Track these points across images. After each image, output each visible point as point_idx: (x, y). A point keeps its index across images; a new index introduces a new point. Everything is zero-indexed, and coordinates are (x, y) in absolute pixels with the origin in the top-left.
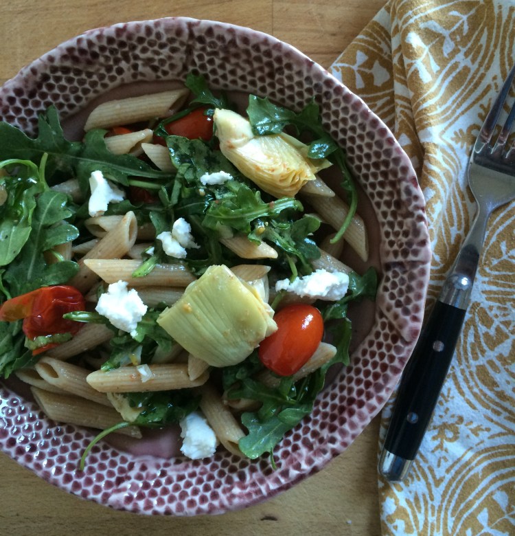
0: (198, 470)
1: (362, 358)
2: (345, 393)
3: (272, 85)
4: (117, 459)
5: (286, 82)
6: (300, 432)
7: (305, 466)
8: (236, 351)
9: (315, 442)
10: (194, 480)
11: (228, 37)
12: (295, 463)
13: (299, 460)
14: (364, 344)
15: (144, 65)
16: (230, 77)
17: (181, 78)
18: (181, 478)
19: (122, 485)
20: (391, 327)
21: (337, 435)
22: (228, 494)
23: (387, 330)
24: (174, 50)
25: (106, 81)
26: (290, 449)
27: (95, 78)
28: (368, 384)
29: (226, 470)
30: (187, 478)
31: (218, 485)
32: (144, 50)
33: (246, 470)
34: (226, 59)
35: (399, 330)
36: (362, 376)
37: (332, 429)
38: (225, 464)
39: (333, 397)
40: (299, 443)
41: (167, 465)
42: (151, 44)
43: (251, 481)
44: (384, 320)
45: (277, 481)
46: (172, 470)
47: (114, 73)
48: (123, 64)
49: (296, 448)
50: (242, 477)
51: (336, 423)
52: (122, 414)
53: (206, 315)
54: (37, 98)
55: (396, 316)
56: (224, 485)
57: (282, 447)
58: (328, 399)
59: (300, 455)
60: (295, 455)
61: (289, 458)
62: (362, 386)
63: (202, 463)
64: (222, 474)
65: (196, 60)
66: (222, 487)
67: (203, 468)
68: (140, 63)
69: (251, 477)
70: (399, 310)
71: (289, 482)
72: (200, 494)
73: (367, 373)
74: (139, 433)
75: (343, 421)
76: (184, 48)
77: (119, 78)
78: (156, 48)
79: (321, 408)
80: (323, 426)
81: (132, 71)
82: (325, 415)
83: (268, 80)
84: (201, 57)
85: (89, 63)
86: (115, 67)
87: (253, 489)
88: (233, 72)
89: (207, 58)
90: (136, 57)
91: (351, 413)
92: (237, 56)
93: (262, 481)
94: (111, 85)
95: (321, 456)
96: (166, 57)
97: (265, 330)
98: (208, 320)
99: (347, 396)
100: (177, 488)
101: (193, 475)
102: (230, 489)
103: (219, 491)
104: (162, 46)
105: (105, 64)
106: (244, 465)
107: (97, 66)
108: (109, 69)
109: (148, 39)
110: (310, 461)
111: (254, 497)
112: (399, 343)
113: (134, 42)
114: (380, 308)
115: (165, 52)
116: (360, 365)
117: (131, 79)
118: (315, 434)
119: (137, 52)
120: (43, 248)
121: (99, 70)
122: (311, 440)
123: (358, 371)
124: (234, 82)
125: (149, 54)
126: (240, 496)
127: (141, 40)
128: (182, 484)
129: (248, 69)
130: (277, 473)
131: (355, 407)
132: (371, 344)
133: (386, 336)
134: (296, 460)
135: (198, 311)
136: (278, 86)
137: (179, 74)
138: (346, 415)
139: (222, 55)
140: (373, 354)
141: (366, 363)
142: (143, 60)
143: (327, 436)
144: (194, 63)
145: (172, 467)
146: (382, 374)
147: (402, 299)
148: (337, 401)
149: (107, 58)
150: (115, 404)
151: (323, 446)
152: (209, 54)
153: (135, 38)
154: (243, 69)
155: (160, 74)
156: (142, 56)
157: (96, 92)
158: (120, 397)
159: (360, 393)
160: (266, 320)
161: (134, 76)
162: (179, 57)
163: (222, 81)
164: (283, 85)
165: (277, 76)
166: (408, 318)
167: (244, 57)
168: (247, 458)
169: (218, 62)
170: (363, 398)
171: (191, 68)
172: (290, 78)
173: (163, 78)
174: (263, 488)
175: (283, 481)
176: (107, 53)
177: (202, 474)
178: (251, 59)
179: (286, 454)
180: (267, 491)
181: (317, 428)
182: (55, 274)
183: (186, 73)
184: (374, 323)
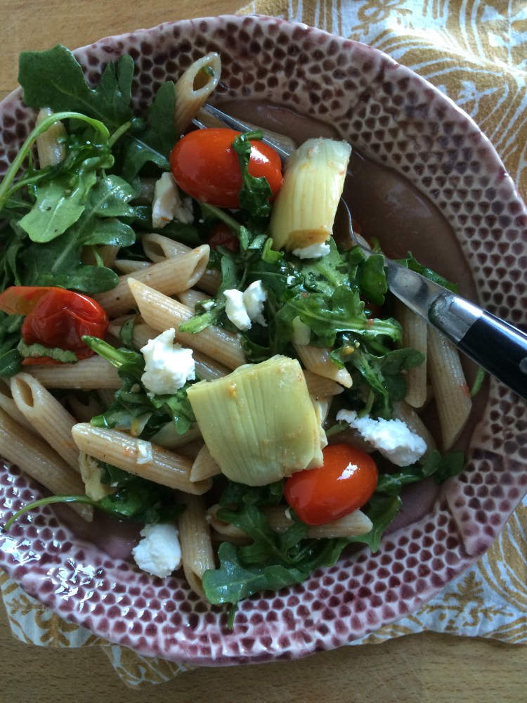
0: (143, 588)
1: (397, 547)
2: (360, 579)
3: (441, 181)
4: (54, 532)
5: (461, 185)
6: (285, 600)
7: (276, 645)
8: (263, 469)
9: (299, 621)
10: (134, 600)
11: (422, 99)
12: (265, 635)
13: (272, 635)
14: (407, 530)
15: (305, 88)
16: (396, 150)
17: (337, 125)
18: (120, 589)
19: (46, 566)
20: (453, 527)
21: (331, 625)
22: (169, 637)
23: (445, 528)
24: (350, 86)
25: (251, 86)
26: (264, 614)
27: (240, 76)
28: (395, 582)
29: (178, 604)
30: (127, 593)
31: (161, 619)
32: (315, 70)
33: (202, 617)
34: (403, 125)
35: (463, 536)
36: (389, 568)
37: (329, 615)
38: (179, 596)
39: (343, 576)
40: (279, 613)
41: (109, 565)
42: (328, 66)
43: (203, 633)
44: (446, 514)
45: (235, 647)
46: (113, 575)
47: (264, 81)
48: (281, 75)
49: (272, 617)
50: (194, 622)
51: (336, 610)
52: (87, 486)
53: (250, 411)
54: (163, 67)
55: (465, 517)
56: (168, 623)
57: (255, 608)
58: (335, 576)
59: (275, 628)
60: (268, 625)
61: (260, 625)
62: (386, 581)
63: (151, 581)
64: (170, 607)
65: (368, 110)
66: (164, 624)
67: (149, 589)
68: (301, 82)
69: (205, 628)
70: (472, 512)
71: (249, 655)
72: (135, 620)
73: (398, 568)
74: (91, 514)
75: (345, 613)
76: (361, 89)
77: (267, 89)
78: (330, 74)
79: (321, 582)
80: (317, 606)
81: (287, 89)
82: (324, 594)
83: (440, 173)
84: (375, 109)
85: (244, 54)
86: (270, 75)
87: (202, 644)
88: (403, 145)
89: (382, 113)
90: (301, 74)
91: (360, 608)
92: (419, 126)
93: (216, 639)
94: (254, 94)
95: (302, 642)
96: (335, 90)
97: (309, 460)
98: (249, 417)
99: (362, 584)
100: (110, 599)
101: (135, 592)
102: (172, 631)
103: (160, 626)
104: (338, 74)
105: (262, 65)
106: (201, 608)
107: (251, 63)
108: (262, 73)
109: (327, 58)
110: (284, 642)
111: (199, 654)
112: (456, 551)
113: (309, 54)
114: (445, 497)
115: (339, 83)
116: (392, 554)
117: (280, 99)
118: (302, 611)
119: (306, 68)
120: (85, 241)
121: (250, 68)
122: (296, 617)
123: (386, 560)
124: (397, 158)
125: (317, 78)
126: (182, 646)
127: (318, 55)
128: (119, 598)
129: (424, 149)
130: (238, 637)
131: (367, 602)
132: (417, 534)
133: (441, 535)
134: (268, 632)
135: (243, 401)
136: (448, 185)
137: (337, 119)
138: (352, 607)
139: (402, 117)
140: (414, 548)
141: (400, 554)
142: (307, 81)
143: (319, 621)
144: (362, 114)
145: (114, 570)
146: (418, 578)
147: (482, 500)
148: (345, 584)
149: (267, 59)
150: (84, 471)
151: (309, 631)
152: (387, 110)
153: (313, 49)
154: (417, 147)
155: (316, 108)
156: (308, 75)
157: (232, 94)
158: (93, 464)
159: (380, 587)
160: (315, 448)
161: (286, 96)
162: (349, 98)
163: (383, 150)
164: (455, 186)
165: (454, 173)
166: (481, 526)
167: (427, 131)
168: (207, 601)
169: (392, 124)
170: (382, 595)
171: (356, 118)
172: (469, 181)
173: (317, 115)
174: (214, 649)
175: (242, 650)
176: (271, 53)
177: (147, 595)
178: (434, 138)
179: (257, 619)
180: (217, 654)
181: (309, 605)
182: (86, 278)
183: (347, 121)
184: (431, 511)
